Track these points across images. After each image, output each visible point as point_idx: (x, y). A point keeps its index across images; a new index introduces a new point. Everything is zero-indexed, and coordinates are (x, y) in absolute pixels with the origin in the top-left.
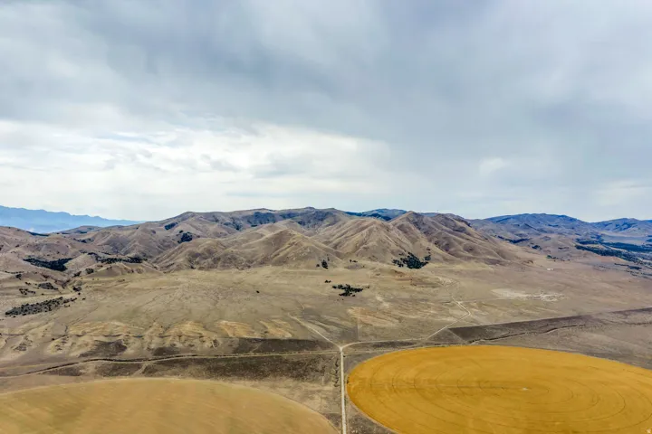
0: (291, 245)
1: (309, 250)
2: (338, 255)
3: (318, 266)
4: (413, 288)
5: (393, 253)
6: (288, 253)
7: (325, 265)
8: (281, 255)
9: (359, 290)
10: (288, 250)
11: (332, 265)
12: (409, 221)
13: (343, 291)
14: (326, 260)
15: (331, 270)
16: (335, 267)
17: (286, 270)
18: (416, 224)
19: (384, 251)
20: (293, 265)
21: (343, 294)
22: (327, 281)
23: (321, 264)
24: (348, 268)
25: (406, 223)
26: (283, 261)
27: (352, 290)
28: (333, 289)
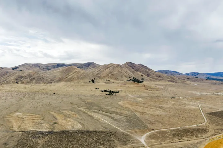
0: (75, 72)
1: (84, 75)
2: (99, 77)
3: (90, 82)
4: (147, 91)
5: (125, 76)
6: (73, 76)
7: (93, 82)
8: (70, 77)
9: (117, 92)
10: (73, 75)
12: (128, 65)
13: (108, 93)
14: (94, 79)
15: (97, 83)
16: (98, 82)
17: (72, 84)
18: (131, 66)
19: (122, 76)
20: (76, 81)
21: (109, 94)
22: (96, 89)
24: (106, 83)
26: (71, 80)
27: (112, 92)
28: (101, 92)
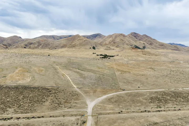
1: (86, 42)
2: (101, 45)
3: (91, 48)
4: (145, 56)
5: (127, 44)
7: (94, 48)
11: (98, 49)
12: (132, 35)
14: (95, 46)
15: (96, 50)
18: (135, 36)
19: (123, 44)
20: (78, 48)
22: (93, 53)
23: (92, 47)
24: (106, 49)
25: (131, 36)
28: (97, 56)
